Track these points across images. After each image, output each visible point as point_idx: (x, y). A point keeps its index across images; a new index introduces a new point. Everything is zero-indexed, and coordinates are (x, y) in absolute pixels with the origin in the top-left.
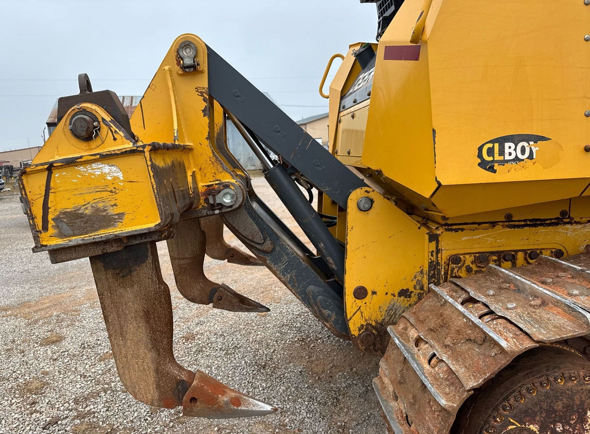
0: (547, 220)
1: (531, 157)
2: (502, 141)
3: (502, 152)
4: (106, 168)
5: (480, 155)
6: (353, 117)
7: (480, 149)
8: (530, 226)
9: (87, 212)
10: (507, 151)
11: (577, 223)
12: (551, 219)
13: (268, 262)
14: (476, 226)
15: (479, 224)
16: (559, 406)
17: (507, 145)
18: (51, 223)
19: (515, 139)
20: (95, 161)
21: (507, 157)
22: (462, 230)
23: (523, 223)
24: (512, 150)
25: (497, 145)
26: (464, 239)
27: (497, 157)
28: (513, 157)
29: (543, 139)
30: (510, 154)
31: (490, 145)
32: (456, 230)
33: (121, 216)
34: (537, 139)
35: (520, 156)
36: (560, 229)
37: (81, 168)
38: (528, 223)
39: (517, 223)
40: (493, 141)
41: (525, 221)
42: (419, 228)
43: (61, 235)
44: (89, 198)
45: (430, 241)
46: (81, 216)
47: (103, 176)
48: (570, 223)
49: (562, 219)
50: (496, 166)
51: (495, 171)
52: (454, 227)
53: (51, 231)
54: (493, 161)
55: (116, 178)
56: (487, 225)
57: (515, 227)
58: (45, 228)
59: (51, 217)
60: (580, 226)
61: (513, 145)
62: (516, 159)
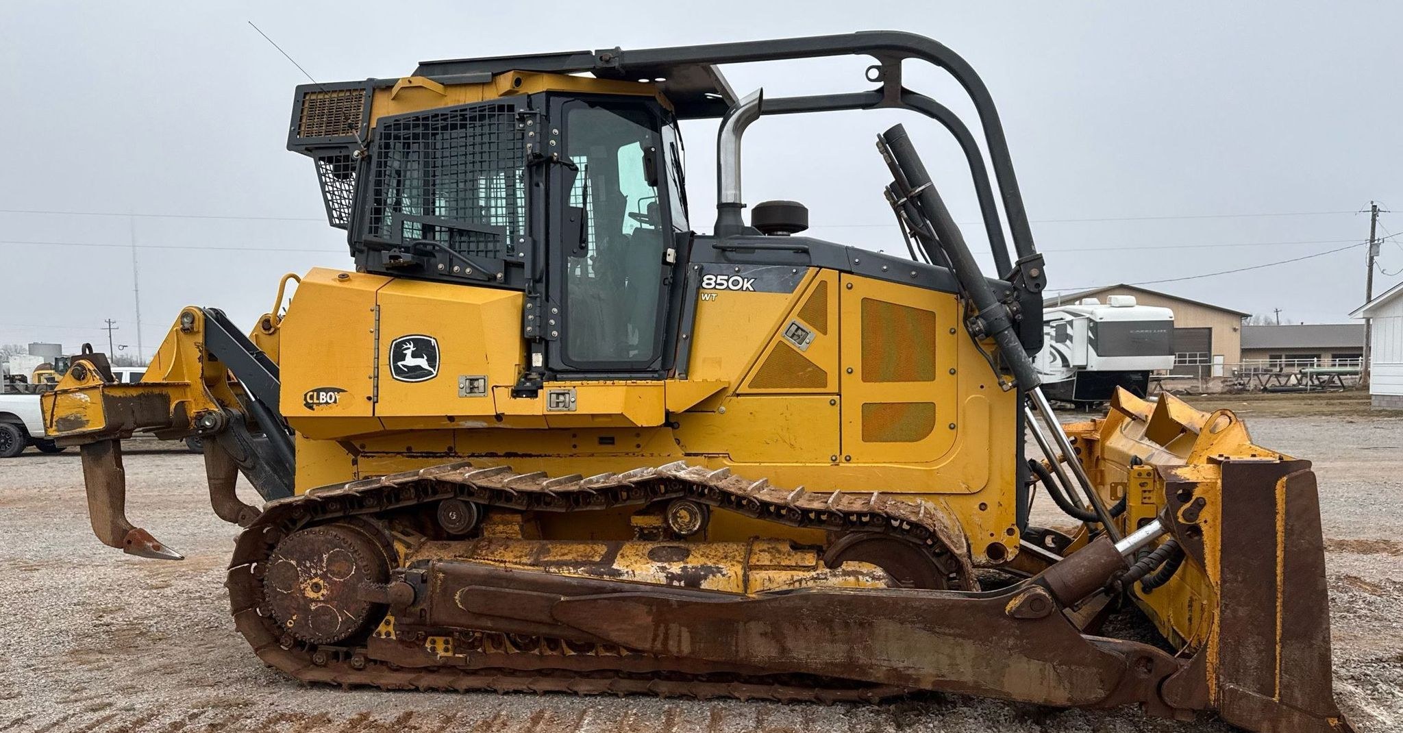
0: (437, 453)
1: (335, 402)
2: (318, 391)
3: (318, 398)
4: (83, 396)
5: (305, 399)
7: (306, 395)
8: (423, 457)
9: (72, 418)
10: (321, 397)
11: (459, 457)
12: (441, 452)
14: (384, 454)
15: (387, 453)
17: (321, 393)
18: (54, 424)
19: (326, 390)
20: (77, 392)
21: (321, 401)
22: (372, 457)
23: (419, 454)
24: (324, 397)
25: (315, 393)
26: (375, 464)
27: (315, 401)
28: (324, 401)
29: (342, 391)
30: (323, 399)
31: (312, 393)
32: (368, 457)
33: (88, 421)
34: (339, 391)
35: (329, 401)
37: (71, 395)
39: (415, 455)
40: (313, 391)
41: (422, 453)
43: (58, 430)
44: (74, 411)
45: (353, 465)
46: (69, 420)
47: (80, 399)
48: (453, 456)
49: (449, 453)
50: (315, 406)
51: (313, 409)
52: (368, 454)
53: (54, 428)
54: (313, 403)
55: (86, 401)
56: (392, 454)
57: (414, 457)
58: (51, 426)
59: (54, 420)
61: (324, 394)
62: (327, 403)
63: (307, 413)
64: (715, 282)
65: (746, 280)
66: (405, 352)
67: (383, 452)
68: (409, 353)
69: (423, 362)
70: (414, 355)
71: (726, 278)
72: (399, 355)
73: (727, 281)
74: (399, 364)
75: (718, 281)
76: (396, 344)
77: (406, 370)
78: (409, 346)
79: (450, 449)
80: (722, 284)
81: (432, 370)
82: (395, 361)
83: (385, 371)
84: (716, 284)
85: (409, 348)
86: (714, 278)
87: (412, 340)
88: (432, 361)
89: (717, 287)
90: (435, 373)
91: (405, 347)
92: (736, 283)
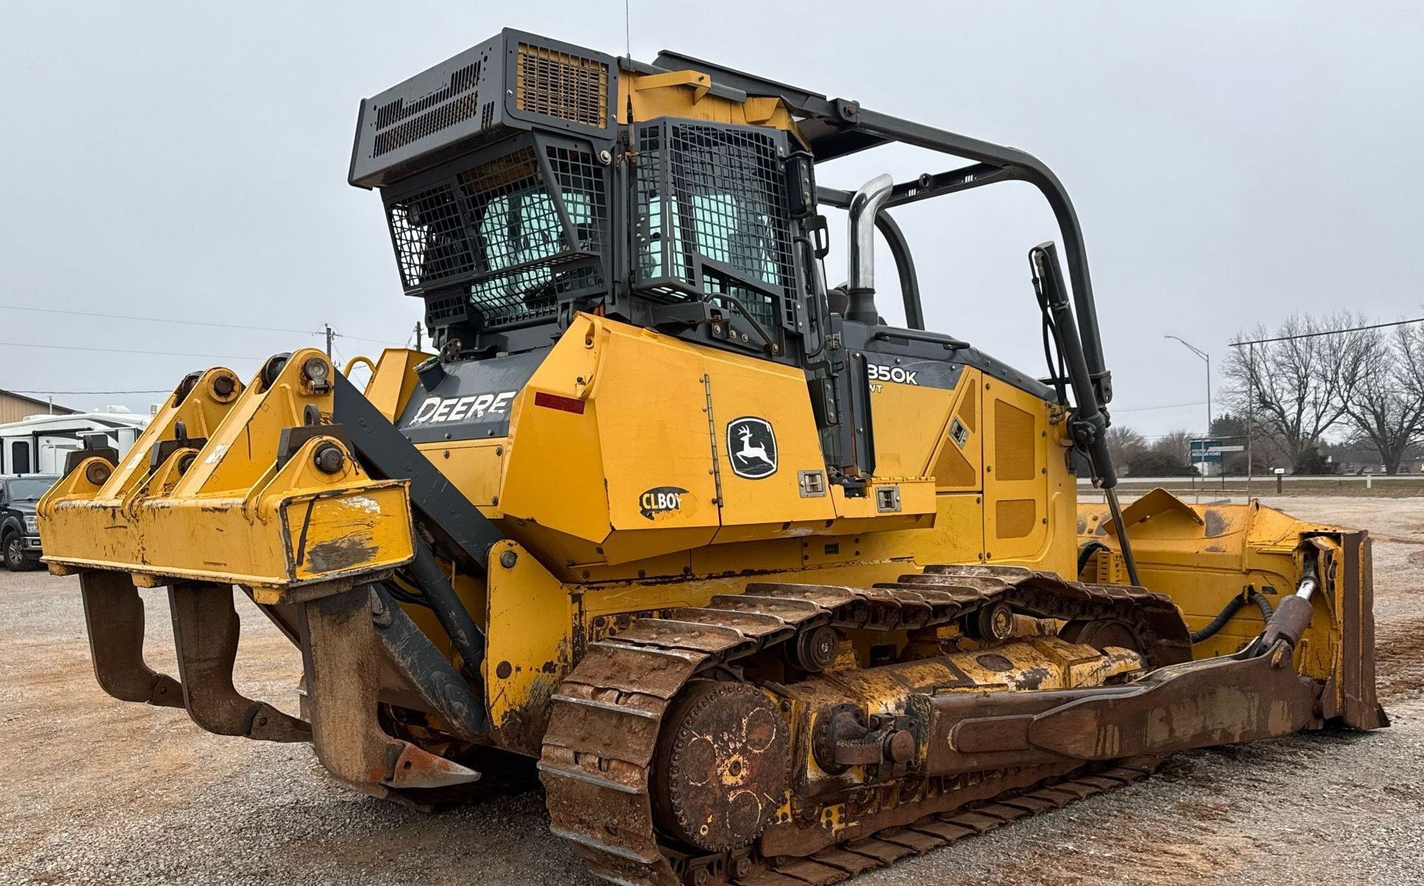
0: (673, 577)
1: (677, 507)
2: (656, 491)
3: (657, 503)
4: (366, 502)
5: (641, 504)
6: (447, 456)
7: (641, 498)
8: (661, 583)
9: (344, 545)
10: (660, 501)
11: (698, 579)
12: (677, 576)
13: (384, 640)
14: (614, 584)
15: (617, 581)
16: (724, 716)
17: (660, 495)
18: (307, 556)
19: (665, 490)
20: (358, 494)
21: (661, 507)
22: (603, 588)
23: (654, 580)
24: (663, 500)
25: (652, 495)
26: (605, 598)
27: (654, 507)
28: (664, 506)
29: (684, 491)
30: (662, 504)
31: (648, 495)
32: (598, 589)
33: (375, 549)
34: (681, 491)
35: (670, 506)
36: (685, 585)
37: (343, 501)
38: (659, 580)
39: (649, 581)
40: (650, 492)
41: (655, 578)
42: (561, 588)
43: (315, 570)
44: (348, 531)
45: (573, 602)
46: (338, 549)
47: (362, 509)
48: (692, 580)
49: (686, 576)
50: (654, 514)
51: (653, 519)
52: (595, 585)
53: (306, 565)
54: (651, 510)
55: (374, 512)
56: (623, 583)
57: (647, 584)
58: (300, 563)
59: (307, 550)
60: (700, 583)
61: (663, 495)
62: (667, 509)
63: (645, 524)
64: (878, 372)
65: (908, 373)
66: (742, 439)
67: (612, 581)
68: (746, 439)
69: (760, 453)
70: (753, 444)
71: (888, 369)
72: (737, 445)
73: (890, 372)
74: (739, 454)
75: (881, 372)
76: (732, 428)
77: (746, 462)
78: (745, 431)
79: (687, 570)
80: (885, 376)
81: (771, 462)
82: (734, 453)
83: (725, 465)
84: (879, 375)
85: (745, 434)
86: (876, 369)
87: (748, 423)
88: (770, 451)
89: (881, 378)
90: (775, 466)
91: (742, 432)
92: (898, 375)
